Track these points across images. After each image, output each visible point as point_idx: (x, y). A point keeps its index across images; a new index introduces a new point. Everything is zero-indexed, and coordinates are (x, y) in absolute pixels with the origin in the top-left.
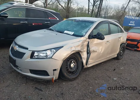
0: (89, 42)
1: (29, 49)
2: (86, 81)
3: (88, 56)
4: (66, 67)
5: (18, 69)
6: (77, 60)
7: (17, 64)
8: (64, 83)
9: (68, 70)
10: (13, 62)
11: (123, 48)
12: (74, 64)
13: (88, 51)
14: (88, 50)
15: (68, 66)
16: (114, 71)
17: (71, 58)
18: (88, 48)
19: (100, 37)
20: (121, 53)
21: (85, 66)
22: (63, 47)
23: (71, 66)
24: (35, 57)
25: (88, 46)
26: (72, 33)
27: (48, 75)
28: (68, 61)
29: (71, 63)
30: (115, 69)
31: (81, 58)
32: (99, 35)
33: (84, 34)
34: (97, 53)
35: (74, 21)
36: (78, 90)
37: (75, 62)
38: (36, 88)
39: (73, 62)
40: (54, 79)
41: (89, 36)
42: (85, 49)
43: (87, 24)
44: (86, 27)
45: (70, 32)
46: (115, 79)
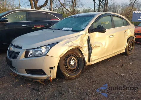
0: (89, 36)
1: (23, 48)
2: (89, 79)
3: (90, 52)
4: (65, 64)
5: (15, 70)
6: (77, 57)
7: (13, 65)
8: (64, 82)
9: (67, 67)
10: (10, 63)
11: (132, 43)
12: (74, 61)
13: (90, 47)
14: (90, 45)
15: (68, 64)
16: (121, 67)
17: (70, 55)
18: (89, 43)
19: (101, 29)
20: (130, 48)
21: (88, 64)
22: (59, 42)
23: (71, 63)
24: (29, 56)
25: (88, 41)
26: (71, 29)
27: (45, 74)
28: (67, 58)
29: (71, 60)
30: (123, 65)
31: (82, 54)
32: (100, 28)
33: (83, 28)
34: (100, 48)
35: (73, 17)
36: (79, 88)
37: (75, 59)
38: (33, 89)
39: (72, 59)
40: (51, 78)
41: (88, 29)
42: (86, 45)
43: (86, 18)
44: (86, 21)
45: (69, 28)
46: (123, 75)
